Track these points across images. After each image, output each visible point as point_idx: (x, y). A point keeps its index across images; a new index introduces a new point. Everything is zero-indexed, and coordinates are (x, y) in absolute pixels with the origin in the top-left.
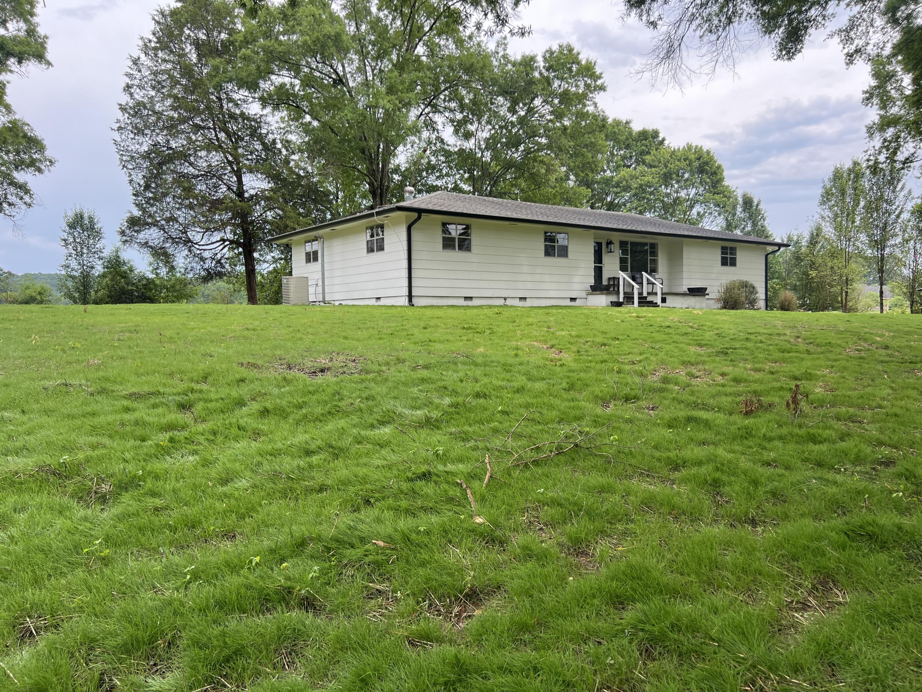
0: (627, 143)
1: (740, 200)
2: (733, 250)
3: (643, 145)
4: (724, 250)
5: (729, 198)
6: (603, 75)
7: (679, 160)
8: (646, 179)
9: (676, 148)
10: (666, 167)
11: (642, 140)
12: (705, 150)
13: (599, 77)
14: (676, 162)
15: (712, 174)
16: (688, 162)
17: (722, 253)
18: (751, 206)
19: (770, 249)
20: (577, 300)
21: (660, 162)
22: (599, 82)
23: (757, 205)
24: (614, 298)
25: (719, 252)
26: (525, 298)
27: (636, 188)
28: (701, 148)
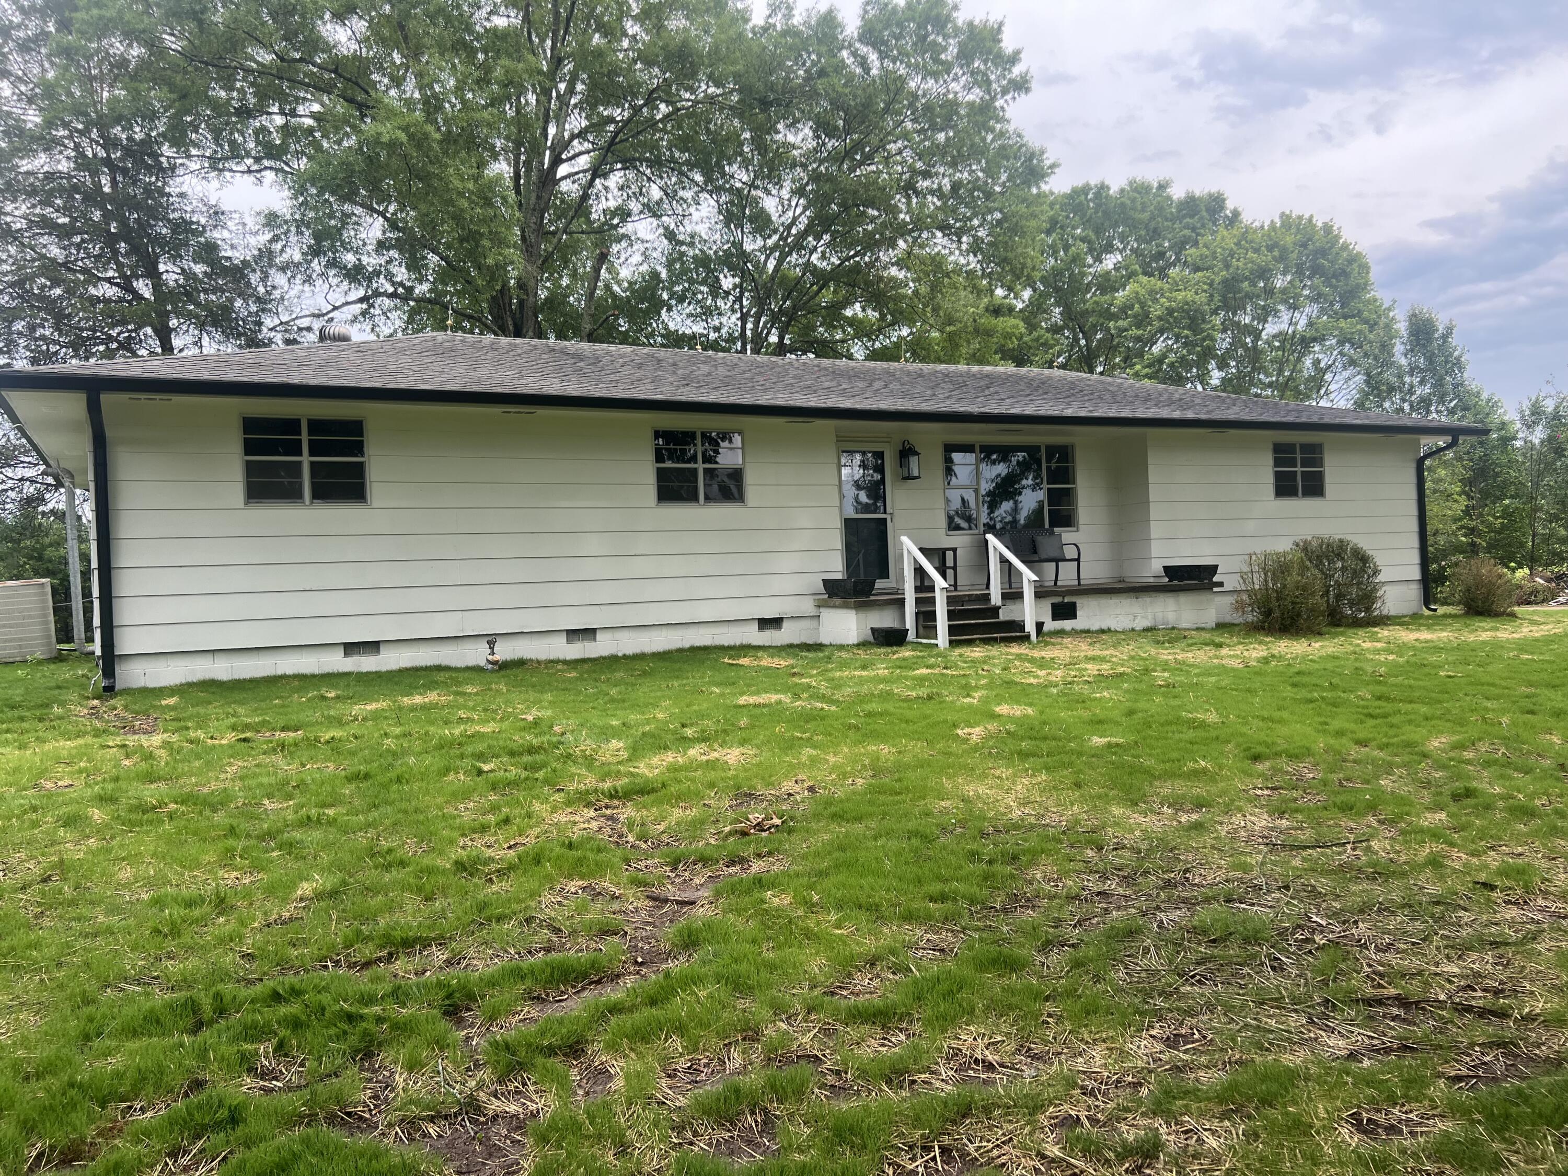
0: (1153, 225)
1: (1402, 327)
2: (1313, 455)
3: (1187, 227)
4: (1282, 454)
5: (1372, 326)
6: (1022, 56)
7: (1257, 251)
8: (1180, 296)
9: (1257, 224)
10: (1227, 266)
11: (1184, 217)
12: (1320, 224)
13: (1014, 59)
14: (1250, 254)
15: (1334, 276)
16: (1276, 253)
17: (1277, 462)
18: (1429, 340)
19: (1427, 442)
20: (785, 624)
21: (1215, 258)
22: (1017, 70)
23: (1445, 337)
24: (885, 619)
25: (1269, 459)
26: (594, 631)
27: (1160, 318)
28: (1310, 219)
